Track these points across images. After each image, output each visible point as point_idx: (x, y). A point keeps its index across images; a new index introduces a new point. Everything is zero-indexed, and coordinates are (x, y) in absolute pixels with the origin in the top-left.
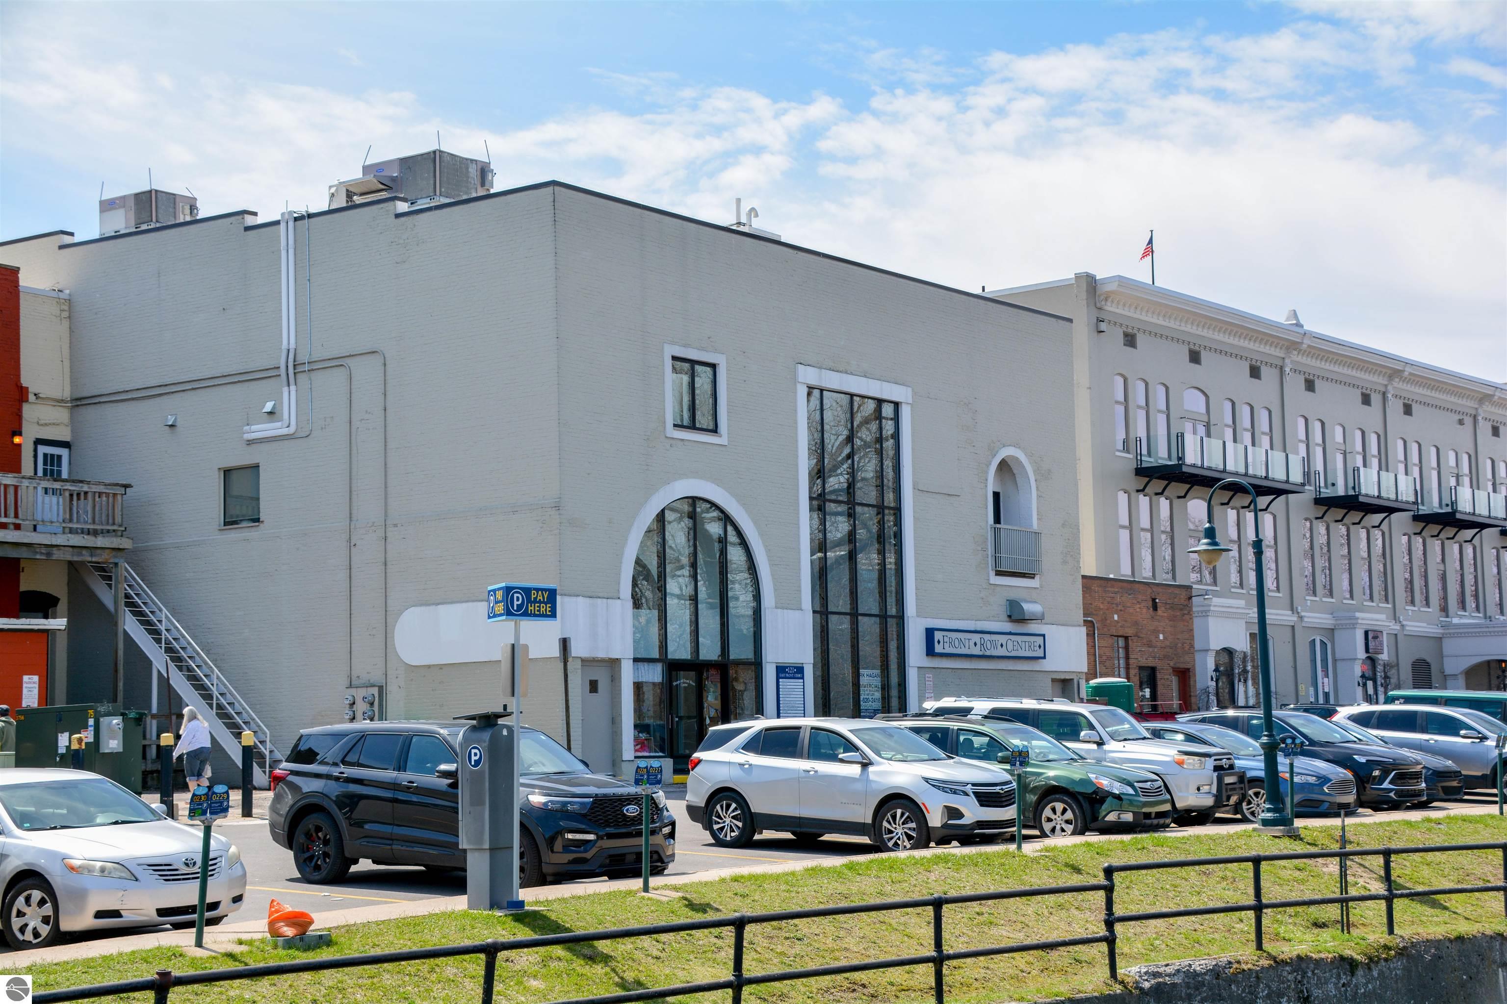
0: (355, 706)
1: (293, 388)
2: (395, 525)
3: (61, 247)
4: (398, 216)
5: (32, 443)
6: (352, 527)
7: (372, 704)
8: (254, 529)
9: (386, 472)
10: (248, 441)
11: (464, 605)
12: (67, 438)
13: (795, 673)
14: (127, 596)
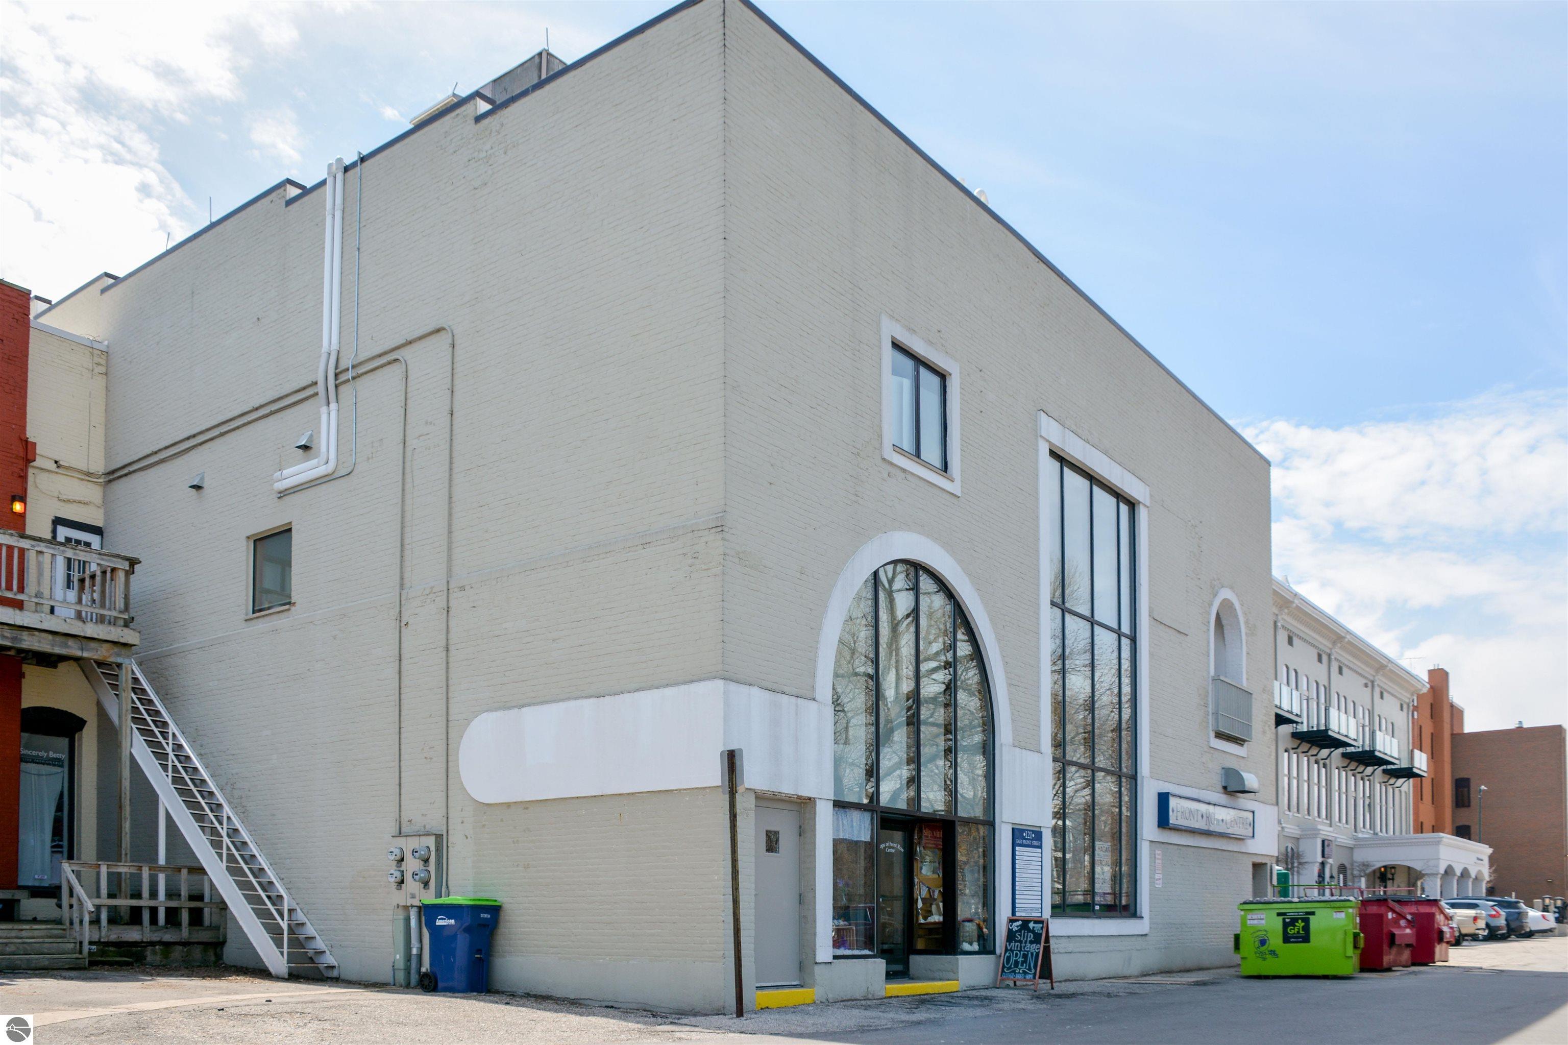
0: (404, 863)
1: (333, 406)
2: (462, 588)
3: (103, 291)
4: (478, 119)
5: (50, 522)
6: (403, 597)
7: (426, 861)
8: (286, 614)
9: (450, 509)
10: (280, 493)
11: (562, 705)
12: (99, 523)
13: (1033, 839)
14: (135, 710)
